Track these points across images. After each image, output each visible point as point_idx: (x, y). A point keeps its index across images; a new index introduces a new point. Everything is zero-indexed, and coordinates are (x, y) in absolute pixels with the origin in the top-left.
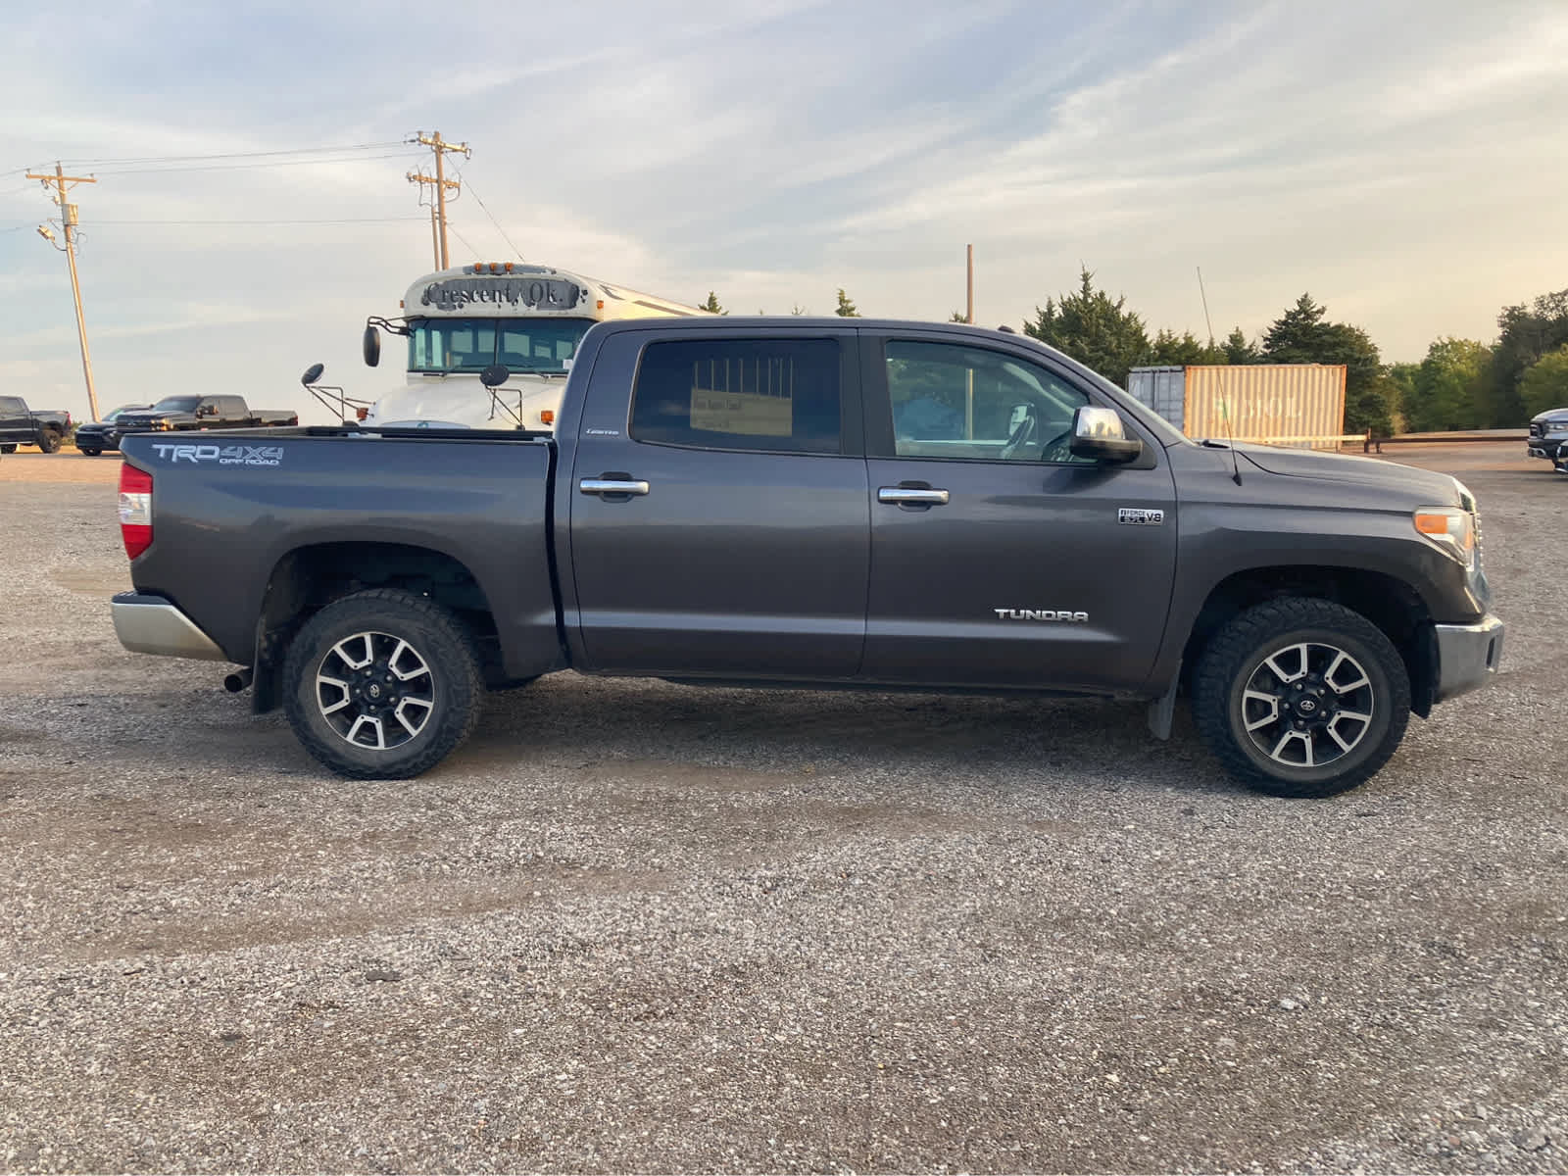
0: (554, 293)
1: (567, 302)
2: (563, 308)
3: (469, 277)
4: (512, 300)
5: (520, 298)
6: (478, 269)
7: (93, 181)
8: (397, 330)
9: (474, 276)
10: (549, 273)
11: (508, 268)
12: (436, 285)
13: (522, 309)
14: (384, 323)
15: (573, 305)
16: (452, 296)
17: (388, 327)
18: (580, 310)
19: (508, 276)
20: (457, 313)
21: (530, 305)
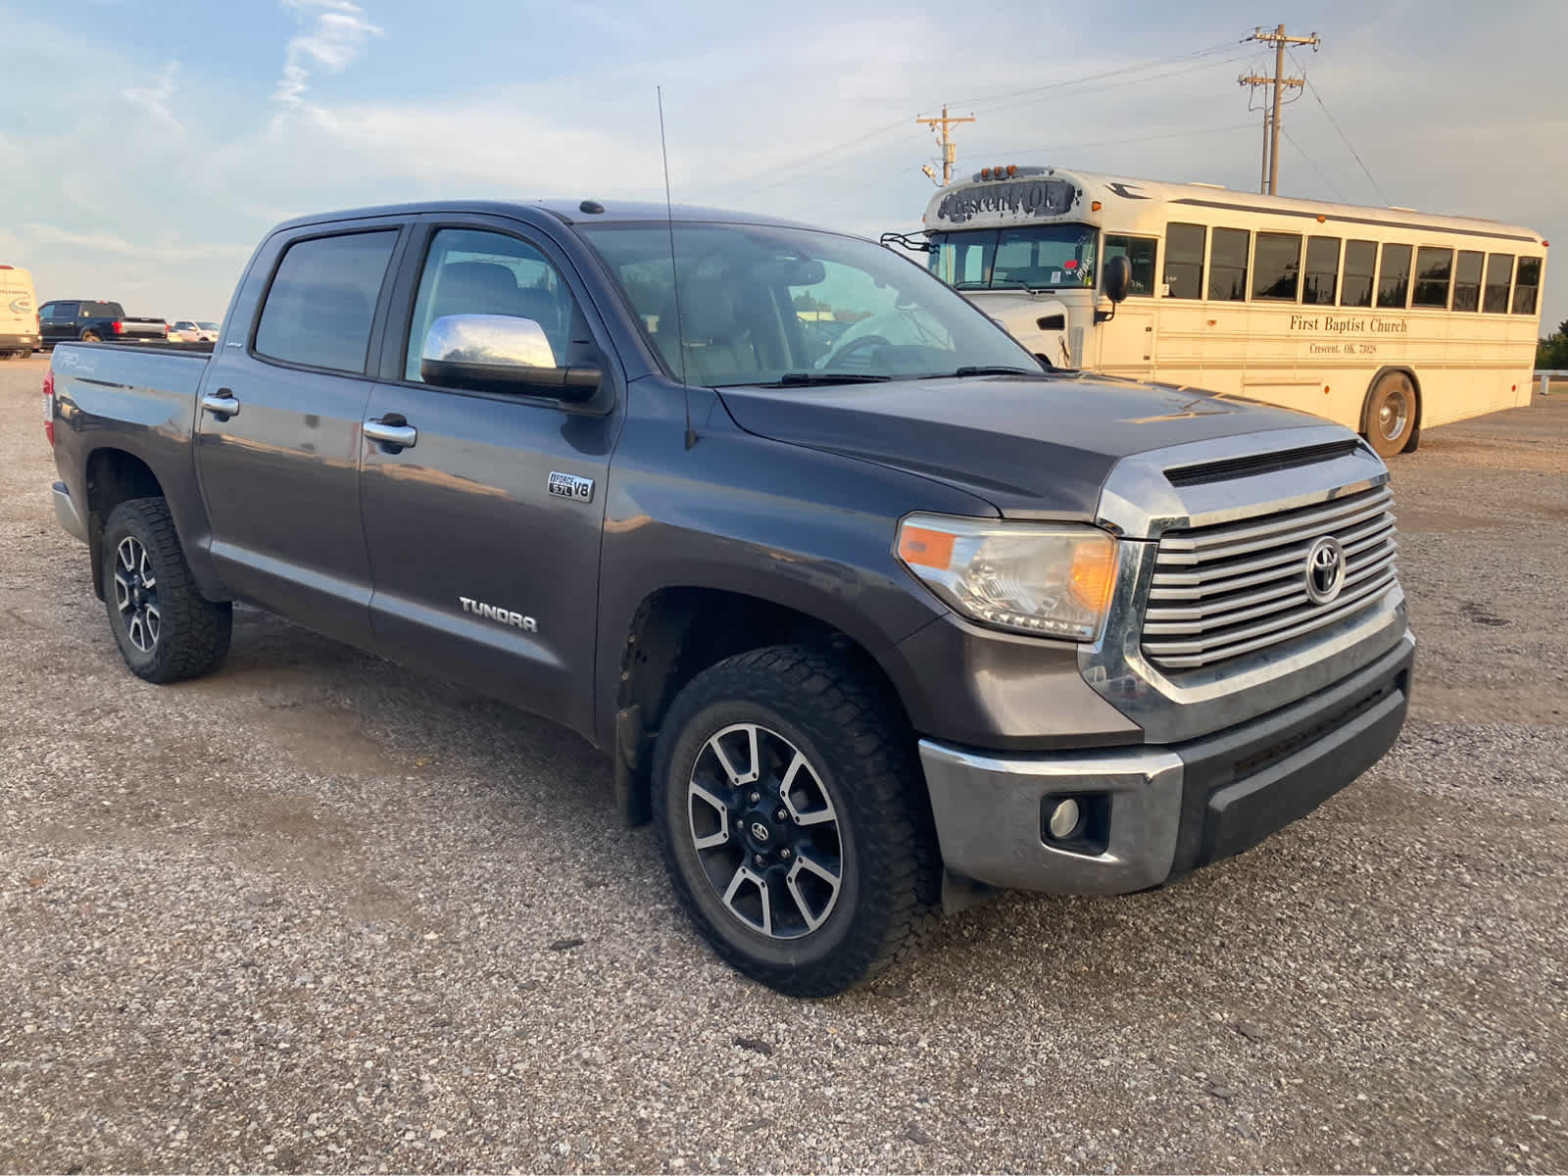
0: (1052, 197)
1: (1062, 207)
2: (1058, 213)
3: (977, 185)
4: (1014, 208)
5: (1020, 205)
6: (985, 175)
7: (972, 120)
8: (920, 246)
9: (982, 183)
10: (1047, 173)
11: (1011, 171)
12: (951, 195)
13: (1022, 217)
14: (902, 240)
15: (1068, 209)
16: (963, 207)
17: (907, 243)
18: (1074, 214)
19: (1010, 180)
20: (967, 224)
21: (1028, 211)
